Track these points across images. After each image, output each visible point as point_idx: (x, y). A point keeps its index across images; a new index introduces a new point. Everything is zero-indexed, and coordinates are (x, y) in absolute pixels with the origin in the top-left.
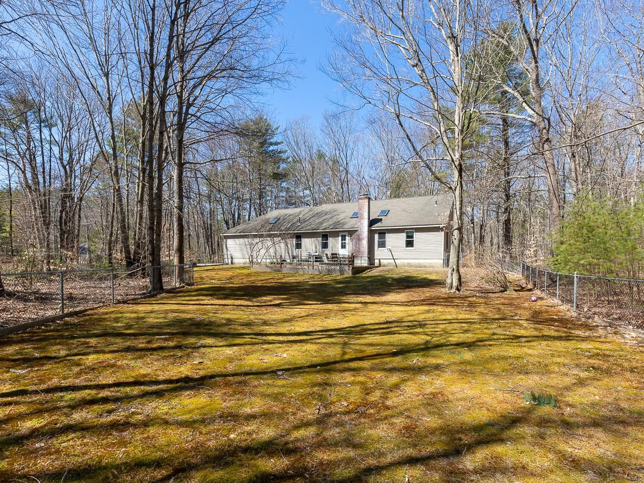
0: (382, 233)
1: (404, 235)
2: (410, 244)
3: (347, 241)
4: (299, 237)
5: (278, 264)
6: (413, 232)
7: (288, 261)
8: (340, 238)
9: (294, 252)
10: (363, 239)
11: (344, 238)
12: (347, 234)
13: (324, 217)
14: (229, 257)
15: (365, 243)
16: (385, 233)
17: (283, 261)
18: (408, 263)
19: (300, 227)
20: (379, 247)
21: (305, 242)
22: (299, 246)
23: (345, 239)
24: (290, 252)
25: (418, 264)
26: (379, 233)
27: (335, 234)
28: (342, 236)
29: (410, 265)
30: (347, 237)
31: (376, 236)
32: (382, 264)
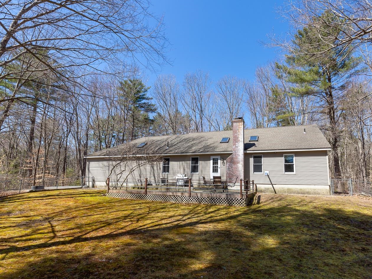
0: (258, 157)
1: (282, 159)
2: (289, 168)
3: (219, 165)
4: (167, 160)
5: (141, 188)
6: (292, 157)
7: (154, 185)
8: (212, 161)
9: (161, 175)
10: (238, 163)
11: (215, 162)
12: (219, 157)
13: (193, 142)
14: (91, 180)
15: (240, 167)
16: (261, 157)
17: (149, 185)
18: (288, 189)
19: (168, 150)
20: (254, 171)
21: (173, 165)
22: (166, 169)
23: (217, 163)
24: (156, 175)
25: (301, 189)
26: (255, 157)
27: (206, 158)
28: (214, 159)
29: (290, 191)
30: (219, 161)
31: (252, 160)
32: (258, 190)
